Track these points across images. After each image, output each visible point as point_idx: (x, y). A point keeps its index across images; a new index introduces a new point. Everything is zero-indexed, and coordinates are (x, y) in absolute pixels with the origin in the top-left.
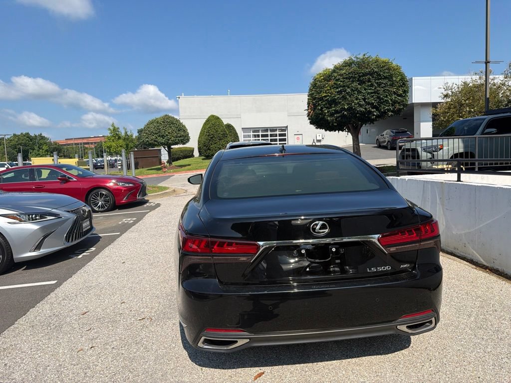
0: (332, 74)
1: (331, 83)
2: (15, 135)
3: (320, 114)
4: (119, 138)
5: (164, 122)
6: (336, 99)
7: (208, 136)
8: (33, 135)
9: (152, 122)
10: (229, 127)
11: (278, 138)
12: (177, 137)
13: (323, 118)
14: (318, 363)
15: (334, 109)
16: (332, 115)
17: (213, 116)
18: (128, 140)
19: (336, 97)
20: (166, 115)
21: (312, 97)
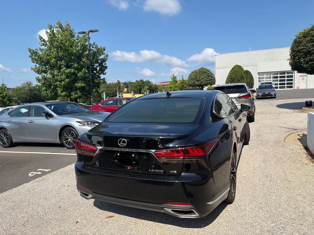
0: (309, 32)
1: (309, 38)
2: (137, 81)
3: (298, 62)
4: (176, 82)
5: (200, 72)
6: (311, 51)
7: (231, 79)
8: (145, 81)
9: (193, 73)
10: (248, 73)
11: (286, 79)
12: (207, 81)
13: (301, 66)
14: (142, 220)
15: (309, 58)
16: (307, 63)
17: (237, 66)
18: (183, 83)
19: (310, 50)
20: (202, 68)
21: (293, 50)
